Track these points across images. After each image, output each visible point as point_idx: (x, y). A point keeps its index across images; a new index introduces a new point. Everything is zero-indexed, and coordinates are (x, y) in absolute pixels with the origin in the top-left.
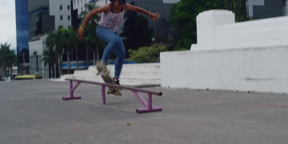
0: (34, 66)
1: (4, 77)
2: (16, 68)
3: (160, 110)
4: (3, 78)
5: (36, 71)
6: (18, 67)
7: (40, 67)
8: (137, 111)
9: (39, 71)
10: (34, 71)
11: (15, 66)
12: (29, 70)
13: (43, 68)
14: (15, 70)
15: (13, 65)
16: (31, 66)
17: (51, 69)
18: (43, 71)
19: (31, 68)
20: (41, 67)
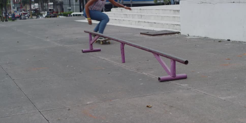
0: (67, 2)
1: (42, 11)
2: (52, 3)
3: (185, 78)
4: (41, 13)
5: (69, 6)
6: (54, 3)
7: (71, 3)
8: (159, 79)
9: (71, 6)
10: (67, 6)
11: (51, 2)
12: (63, 5)
13: (74, 4)
14: (51, 5)
15: (49, 1)
16: (64, 2)
17: (82, 4)
18: (74, 6)
19: (64, 4)
20: (73, 3)
